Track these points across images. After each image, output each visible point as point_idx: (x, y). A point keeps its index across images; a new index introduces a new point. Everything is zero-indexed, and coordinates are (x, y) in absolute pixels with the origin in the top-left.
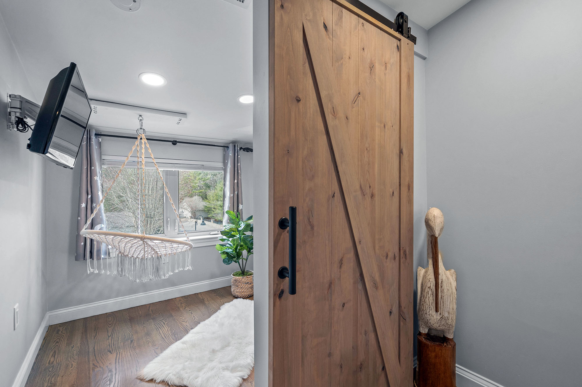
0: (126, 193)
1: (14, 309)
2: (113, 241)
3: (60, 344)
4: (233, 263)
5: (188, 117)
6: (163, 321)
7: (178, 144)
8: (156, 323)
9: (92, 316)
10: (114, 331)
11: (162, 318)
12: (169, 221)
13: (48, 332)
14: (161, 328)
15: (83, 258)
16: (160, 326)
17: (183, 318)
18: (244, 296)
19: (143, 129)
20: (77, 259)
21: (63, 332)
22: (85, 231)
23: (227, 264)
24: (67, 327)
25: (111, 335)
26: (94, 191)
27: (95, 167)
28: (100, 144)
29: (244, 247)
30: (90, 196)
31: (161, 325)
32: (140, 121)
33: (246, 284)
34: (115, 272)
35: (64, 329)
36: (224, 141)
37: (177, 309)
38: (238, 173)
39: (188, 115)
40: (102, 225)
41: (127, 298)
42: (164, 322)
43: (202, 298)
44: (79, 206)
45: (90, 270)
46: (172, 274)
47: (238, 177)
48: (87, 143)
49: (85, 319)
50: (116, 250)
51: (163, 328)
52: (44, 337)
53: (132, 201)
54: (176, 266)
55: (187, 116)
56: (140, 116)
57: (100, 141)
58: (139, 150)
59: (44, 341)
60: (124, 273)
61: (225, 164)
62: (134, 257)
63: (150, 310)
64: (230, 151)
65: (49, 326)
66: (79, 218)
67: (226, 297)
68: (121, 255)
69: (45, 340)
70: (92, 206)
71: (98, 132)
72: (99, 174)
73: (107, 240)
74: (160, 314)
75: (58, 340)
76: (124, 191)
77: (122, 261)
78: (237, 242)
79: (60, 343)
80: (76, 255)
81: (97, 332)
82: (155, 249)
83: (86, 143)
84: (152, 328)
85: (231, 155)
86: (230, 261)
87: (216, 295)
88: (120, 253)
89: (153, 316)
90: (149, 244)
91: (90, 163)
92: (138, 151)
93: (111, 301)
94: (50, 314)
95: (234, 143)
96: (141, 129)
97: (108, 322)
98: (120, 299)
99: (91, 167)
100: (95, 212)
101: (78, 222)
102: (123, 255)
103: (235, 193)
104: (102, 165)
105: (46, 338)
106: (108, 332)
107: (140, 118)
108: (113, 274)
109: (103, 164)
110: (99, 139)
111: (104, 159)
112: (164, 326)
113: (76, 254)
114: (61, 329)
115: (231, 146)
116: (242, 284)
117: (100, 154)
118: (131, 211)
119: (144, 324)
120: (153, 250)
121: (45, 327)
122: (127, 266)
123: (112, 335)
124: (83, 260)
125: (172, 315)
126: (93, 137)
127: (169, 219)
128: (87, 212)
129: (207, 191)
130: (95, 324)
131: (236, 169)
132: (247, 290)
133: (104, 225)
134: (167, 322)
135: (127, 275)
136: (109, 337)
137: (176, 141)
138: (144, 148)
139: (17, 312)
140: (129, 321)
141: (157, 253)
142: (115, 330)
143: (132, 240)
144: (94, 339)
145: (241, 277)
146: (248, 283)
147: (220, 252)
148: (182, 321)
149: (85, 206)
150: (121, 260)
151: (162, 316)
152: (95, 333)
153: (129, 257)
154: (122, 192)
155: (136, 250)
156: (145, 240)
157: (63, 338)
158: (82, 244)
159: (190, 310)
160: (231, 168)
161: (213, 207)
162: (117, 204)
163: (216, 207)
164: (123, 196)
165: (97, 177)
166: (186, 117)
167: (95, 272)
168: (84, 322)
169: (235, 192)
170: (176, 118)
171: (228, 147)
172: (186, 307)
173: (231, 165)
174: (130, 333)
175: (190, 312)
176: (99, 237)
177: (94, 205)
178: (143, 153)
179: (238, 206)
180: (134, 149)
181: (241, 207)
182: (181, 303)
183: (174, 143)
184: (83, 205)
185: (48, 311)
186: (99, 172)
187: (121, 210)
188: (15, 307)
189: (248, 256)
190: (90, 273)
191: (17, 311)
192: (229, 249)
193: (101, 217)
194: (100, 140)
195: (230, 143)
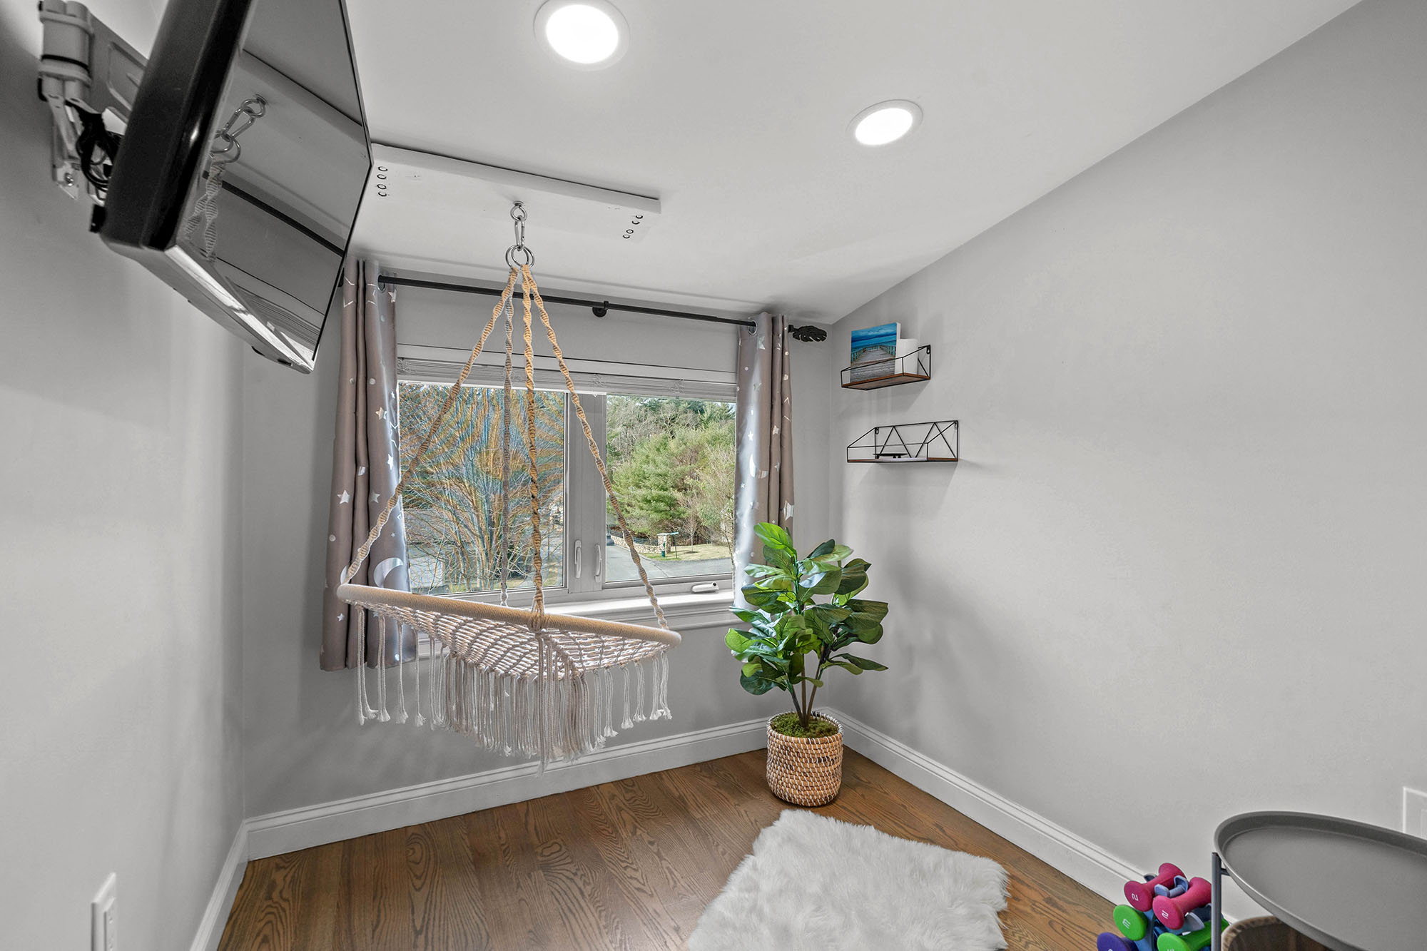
0: (438, 465)
1: (94, 906)
2: (437, 624)
3: (272, 946)
4: (775, 690)
5: (663, 210)
6: (577, 879)
7: (609, 311)
8: (558, 888)
9: (365, 836)
10: (430, 910)
11: (572, 868)
12: (579, 550)
13: (245, 887)
14: (577, 915)
15: (343, 663)
16: (570, 905)
17: (638, 875)
18: (811, 802)
19: (527, 251)
20: (325, 665)
21: (285, 895)
22: (347, 586)
23: (753, 693)
24: (296, 875)
25: (422, 927)
26: (376, 455)
27: (379, 380)
28: (391, 310)
29: (812, 640)
30: (362, 471)
31: (571, 896)
32: (516, 224)
33: (820, 761)
34: (440, 719)
35: (288, 879)
36: (742, 304)
37: (610, 830)
38: (782, 404)
39: (661, 200)
40: (395, 562)
41: (466, 781)
42: (581, 885)
43: (677, 794)
44: (334, 500)
45: (367, 713)
46: (615, 733)
47: (782, 417)
48: (357, 303)
49: (349, 844)
50: (443, 647)
51: (582, 915)
52: (229, 910)
53: (451, 485)
54: (627, 708)
55: (660, 203)
56: (516, 205)
57: (393, 301)
58: (510, 320)
59: (229, 927)
60: (467, 720)
61: (742, 377)
62: (497, 673)
63: (531, 828)
64: (761, 336)
65: (249, 862)
66: (333, 539)
67: (752, 798)
68: (458, 663)
69: (231, 922)
70: (370, 501)
71: (388, 273)
72: (389, 401)
73: (418, 621)
74: (563, 848)
75: (267, 931)
76: (433, 462)
77: (460, 680)
78: (792, 625)
79: (273, 943)
80: (322, 651)
81: (382, 907)
82: (567, 655)
83: (355, 305)
84: (546, 907)
85: (762, 347)
86: (764, 681)
87: (718, 786)
88: (454, 656)
89: (542, 855)
90: (553, 642)
91: (366, 368)
92: (507, 322)
93: (422, 791)
94: (249, 827)
95: (773, 313)
96: (519, 248)
97: (412, 864)
98: (447, 784)
99: (366, 379)
100: (380, 525)
101: (330, 549)
102: (462, 663)
103: (772, 469)
104: (398, 376)
105: (237, 913)
106: (413, 913)
107: (518, 213)
108: (435, 722)
109: (402, 372)
110: (391, 294)
111: (403, 358)
112: (583, 904)
113: (324, 648)
114: (278, 877)
115: (763, 324)
116: (806, 762)
117: (393, 344)
118: (449, 507)
119: (518, 888)
120: (563, 657)
121: (238, 865)
122: (474, 697)
123: (427, 929)
124: (342, 666)
125: (598, 855)
126: (374, 285)
127: (578, 544)
128: (356, 520)
129: (611, 464)
130: (375, 869)
131: (777, 392)
132: (823, 780)
133: (402, 559)
134: (589, 888)
135: (476, 728)
136: (418, 933)
137: (606, 305)
138: (529, 309)
139: (105, 915)
140: (473, 867)
141: (574, 666)
142: (433, 903)
143: (501, 626)
144: (373, 938)
145: (805, 740)
146: (825, 760)
147: (733, 652)
148: (638, 889)
149: (350, 500)
150: (457, 677)
151: (570, 861)
152: (376, 910)
153: (481, 670)
154: (430, 462)
155: (509, 654)
156: (544, 630)
157: (282, 923)
158: (341, 617)
159: (652, 840)
160: (761, 388)
161: (626, 501)
162: (419, 491)
163: (634, 502)
164: (433, 473)
165: (384, 409)
166: (659, 211)
167: (382, 719)
168: (343, 856)
169: (773, 464)
170: (627, 212)
171: (754, 324)
172: (635, 827)
173: (762, 380)
174: (481, 925)
175: (654, 848)
176: (394, 609)
177: (375, 497)
178: (529, 326)
179: (780, 509)
180: (496, 314)
181: (788, 510)
182: (620, 809)
183: (600, 309)
184: (345, 498)
185: (247, 818)
186: (390, 396)
187: (427, 505)
188: (98, 899)
189: (820, 671)
190: (365, 720)
191: (107, 908)
192: (759, 644)
193: (393, 535)
194: (393, 296)
195: (759, 313)
